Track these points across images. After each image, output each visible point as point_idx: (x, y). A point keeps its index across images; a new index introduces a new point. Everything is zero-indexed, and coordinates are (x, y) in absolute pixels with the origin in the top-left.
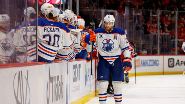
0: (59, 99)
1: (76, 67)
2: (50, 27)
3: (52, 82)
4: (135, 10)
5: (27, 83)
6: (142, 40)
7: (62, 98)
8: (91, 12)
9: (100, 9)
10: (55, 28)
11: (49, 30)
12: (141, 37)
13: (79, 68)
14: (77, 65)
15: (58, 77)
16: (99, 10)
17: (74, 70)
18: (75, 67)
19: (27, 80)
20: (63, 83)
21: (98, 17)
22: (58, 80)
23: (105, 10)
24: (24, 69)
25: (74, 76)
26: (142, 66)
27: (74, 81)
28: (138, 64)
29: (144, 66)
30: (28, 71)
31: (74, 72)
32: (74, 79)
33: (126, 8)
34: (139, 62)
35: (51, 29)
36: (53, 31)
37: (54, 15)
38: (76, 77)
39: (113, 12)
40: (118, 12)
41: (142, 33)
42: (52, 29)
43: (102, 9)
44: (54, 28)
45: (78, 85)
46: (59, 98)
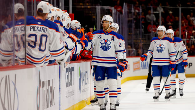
0: (51, 106)
1: (70, 71)
2: (37, 26)
3: (43, 87)
4: (134, 6)
5: (15, 89)
6: (142, 40)
7: (54, 105)
8: (85, 8)
9: (96, 6)
10: (43, 28)
11: (36, 29)
12: (141, 36)
13: (72, 72)
14: (70, 68)
15: (49, 81)
16: (94, 7)
17: (67, 73)
18: (68, 70)
19: (15, 85)
20: (54, 88)
21: (93, 15)
22: (49, 85)
23: (101, 6)
24: (11, 73)
25: (67, 80)
26: (143, 69)
27: (67, 86)
28: (138, 66)
29: (145, 68)
30: (16, 75)
31: (67, 76)
32: (67, 84)
33: (124, 4)
34: (139, 65)
35: (37, 28)
36: (40, 30)
37: (44, 12)
38: (70, 81)
39: (110, 9)
40: (116, 8)
41: (142, 32)
42: (39, 29)
43: (98, 5)
44: (41, 27)
45: (72, 90)
46: (51, 104)
